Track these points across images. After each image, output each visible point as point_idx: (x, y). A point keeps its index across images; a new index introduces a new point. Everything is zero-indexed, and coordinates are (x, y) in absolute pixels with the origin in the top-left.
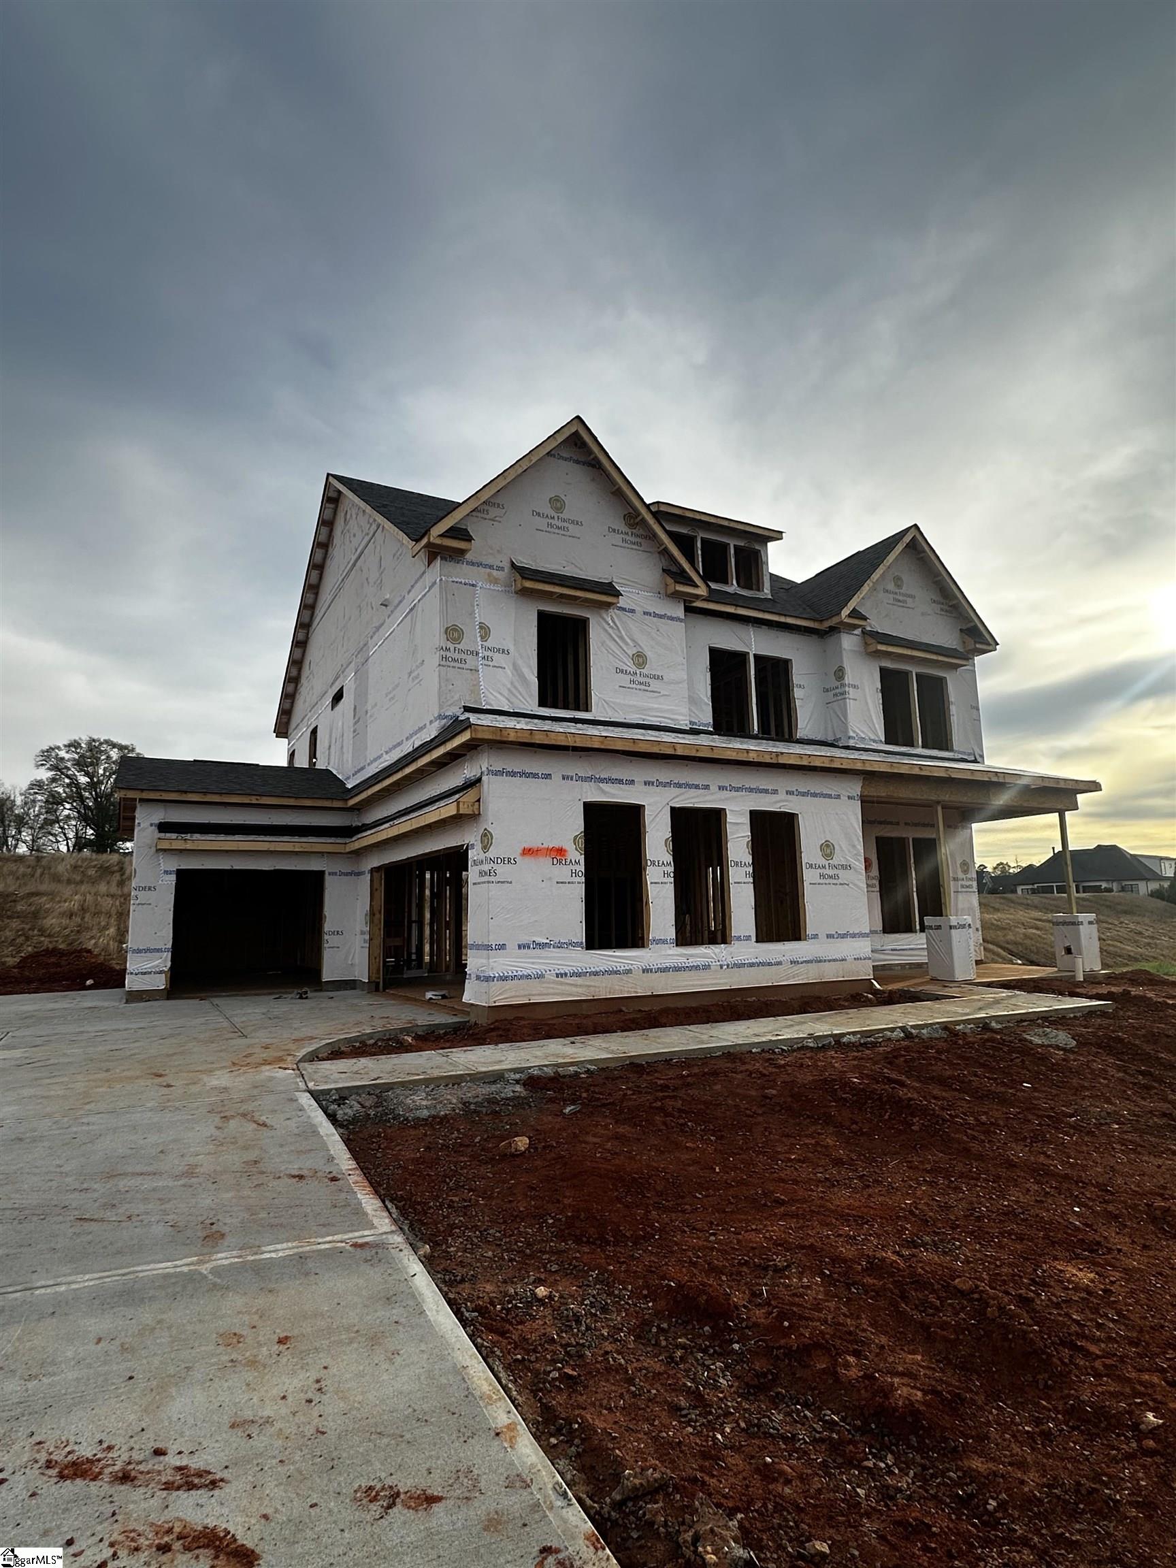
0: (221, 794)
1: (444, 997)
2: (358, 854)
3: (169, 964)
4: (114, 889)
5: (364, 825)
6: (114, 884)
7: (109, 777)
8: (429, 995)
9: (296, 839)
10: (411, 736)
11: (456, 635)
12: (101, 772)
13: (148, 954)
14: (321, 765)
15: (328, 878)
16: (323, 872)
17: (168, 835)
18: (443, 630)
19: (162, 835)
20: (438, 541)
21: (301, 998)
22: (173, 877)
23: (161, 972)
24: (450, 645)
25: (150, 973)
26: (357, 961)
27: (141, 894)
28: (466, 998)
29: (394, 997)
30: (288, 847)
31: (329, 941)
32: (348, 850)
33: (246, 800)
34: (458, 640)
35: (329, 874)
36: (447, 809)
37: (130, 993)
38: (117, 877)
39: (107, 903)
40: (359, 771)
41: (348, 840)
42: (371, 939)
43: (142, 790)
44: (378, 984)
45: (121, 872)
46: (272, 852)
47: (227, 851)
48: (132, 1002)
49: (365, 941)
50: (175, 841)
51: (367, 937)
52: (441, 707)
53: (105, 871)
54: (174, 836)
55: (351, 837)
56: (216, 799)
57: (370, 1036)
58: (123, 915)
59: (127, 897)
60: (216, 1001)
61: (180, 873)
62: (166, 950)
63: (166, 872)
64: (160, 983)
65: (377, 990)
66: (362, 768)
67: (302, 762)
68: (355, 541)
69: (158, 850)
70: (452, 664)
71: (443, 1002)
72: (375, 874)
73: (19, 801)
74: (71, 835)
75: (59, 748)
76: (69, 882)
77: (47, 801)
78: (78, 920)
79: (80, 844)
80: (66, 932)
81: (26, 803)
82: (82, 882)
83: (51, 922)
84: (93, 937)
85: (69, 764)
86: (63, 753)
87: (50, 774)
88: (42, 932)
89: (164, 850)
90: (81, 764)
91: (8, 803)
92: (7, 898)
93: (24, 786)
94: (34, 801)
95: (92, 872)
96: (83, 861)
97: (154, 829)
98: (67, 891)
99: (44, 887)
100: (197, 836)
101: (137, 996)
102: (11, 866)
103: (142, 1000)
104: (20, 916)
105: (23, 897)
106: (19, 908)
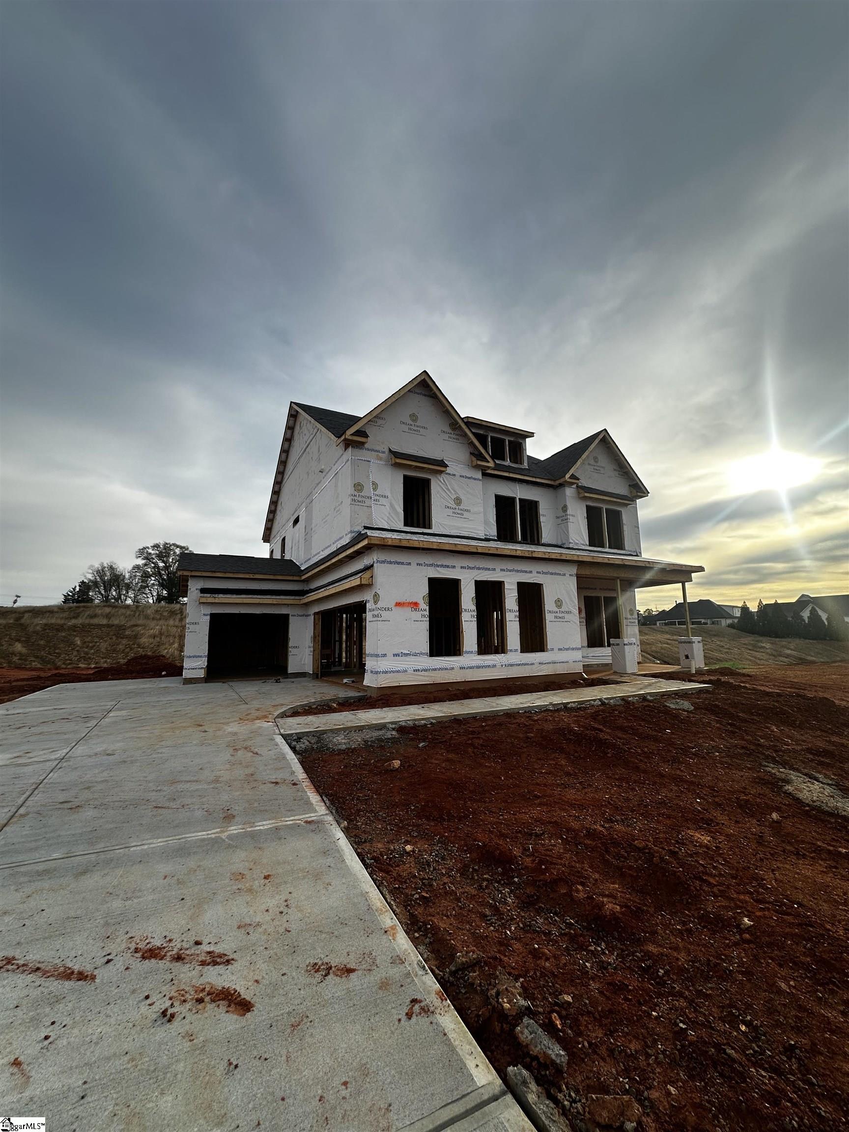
0: (234, 573)
1: (353, 682)
2: (307, 605)
3: (206, 664)
4: (177, 623)
5: (310, 589)
6: (177, 620)
7: (175, 563)
8: (345, 681)
9: (274, 597)
10: (336, 542)
11: (360, 488)
12: (171, 560)
13: (195, 659)
14: (287, 557)
15: (291, 618)
16: (288, 615)
17: (205, 595)
18: (353, 485)
19: (202, 595)
20: (350, 438)
21: (277, 682)
22: (208, 617)
23: (202, 668)
24: (356, 493)
25: (196, 669)
26: (306, 662)
27: (191, 627)
28: (366, 682)
29: (327, 682)
30: (270, 602)
31: (292, 652)
32: (301, 603)
33: (247, 576)
34: (361, 490)
35: (291, 615)
36: (355, 582)
37: (185, 679)
38: (179, 616)
39: (173, 630)
40: (308, 561)
41: (301, 598)
42: (314, 651)
43: (192, 571)
44: (318, 674)
45: (181, 614)
47: (236, 604)
48: (186, 684)
49: (311, 652)
50: (208, 597)
51: (312, 649)
52: (351, 526)
53: (172, 613)
54: (209, 595)
55: (303, 596)
56: (231, 575)
57: (314, 703)
58: (182, 637)
59: (184, 627)
60: (231, 684)
61: (213, 616)
62: (205, 656)
63: (204, 615)
64: (201, 674)
65: (317, 677)
66: (309, 559)
67: (277, 556)
68: (306, 438)
69: (200, 603)
70: (357, 503)
71: (352, 685)
72: (316, 615)
73: (127, 576)
74: (155, 594)
75: (148, 548)
76: (153, 619)
77: (142, 576)
78: (158, 639)
79: (160, 598)
80: (152, 646)
81: (131, 577)
82: (160, 619)
83: (144, 640)
84: (166, 649)
85: (154, 556)
86: (150, 551)
87: (144, 562)
88: (139, 646)
89: (203, 603)
90: (160, 556)
91: (121, 577)
92: (121, 628)
93: (130, 568)
94: (135, 576)
95: (165, 614)
96: (161, 608)
97: (198, 591)
98: (152, 624)
99: (140, 622)
100: (221, 595)
101: (189, 681)
102: (123, 611)
103: (191, 683)
104: (127, 637)
105: (129, 627)
106: (127, 633)
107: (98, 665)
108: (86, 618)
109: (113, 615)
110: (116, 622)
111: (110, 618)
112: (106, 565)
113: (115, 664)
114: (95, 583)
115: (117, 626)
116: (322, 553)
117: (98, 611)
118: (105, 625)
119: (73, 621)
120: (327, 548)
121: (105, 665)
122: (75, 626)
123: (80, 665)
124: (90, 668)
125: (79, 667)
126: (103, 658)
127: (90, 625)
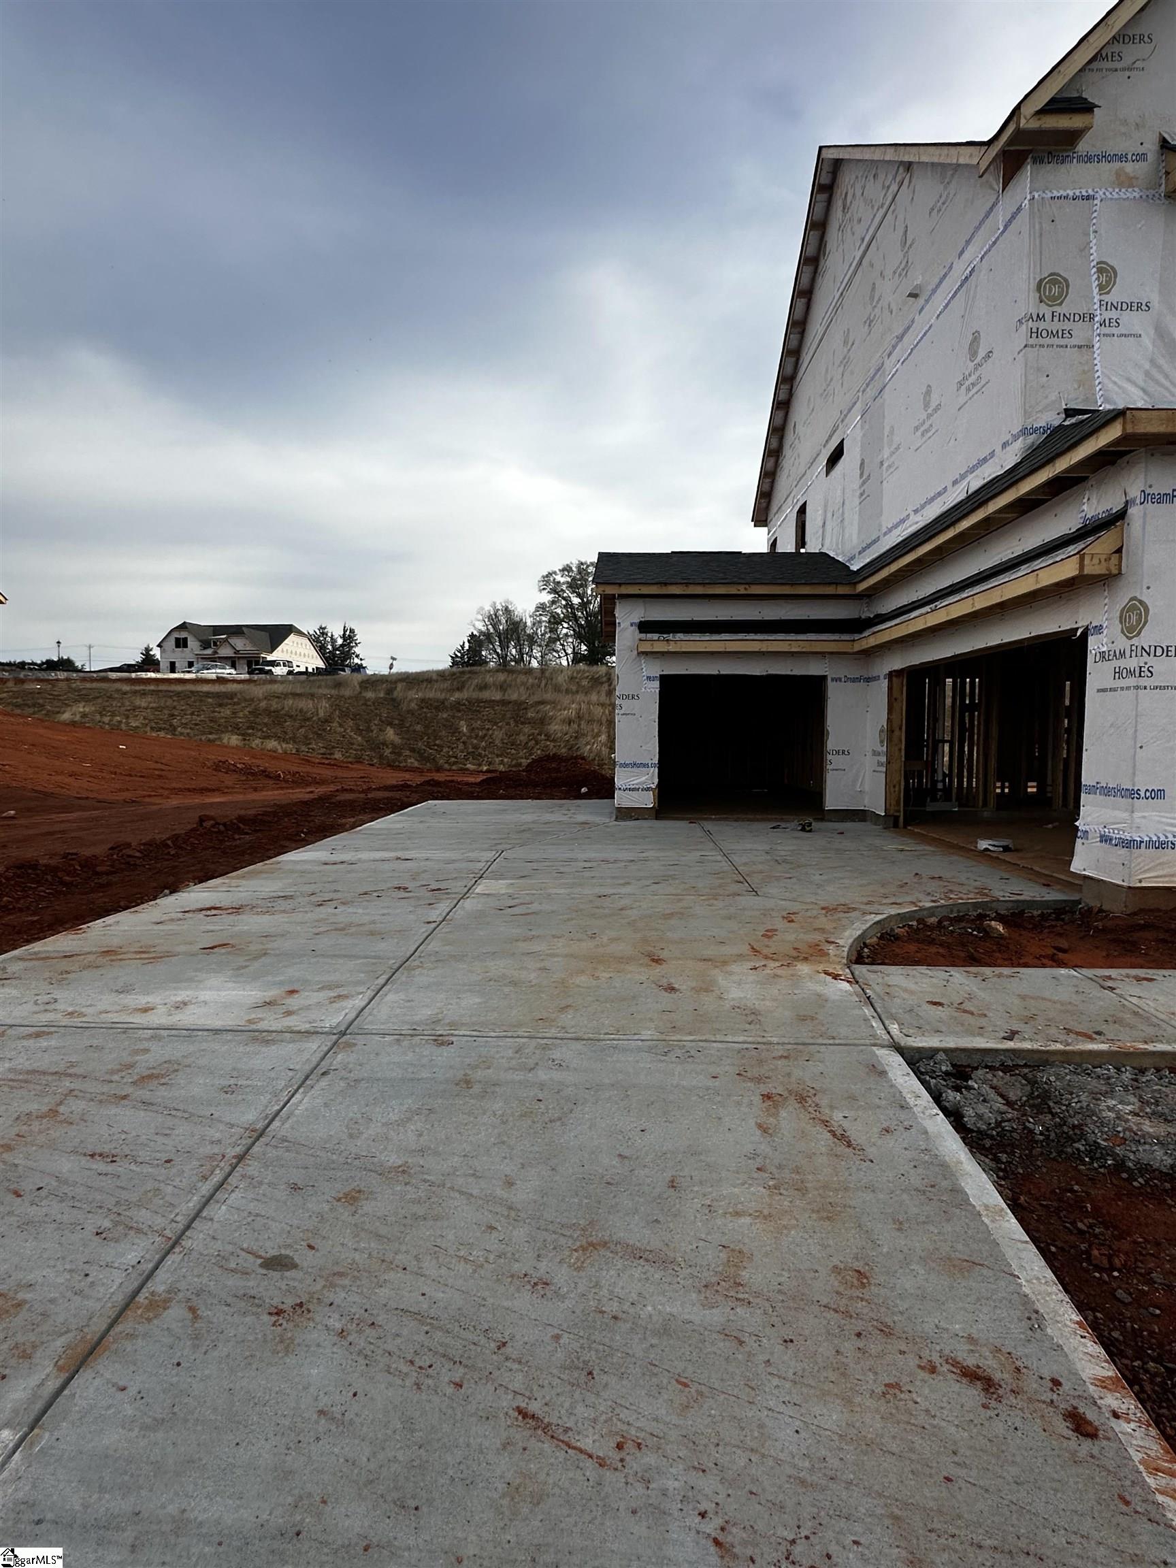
0: (704, 584)
1: (1006, 849)
2: (869, 654)
3: (656, 781)
4: (603, 698)
5: (877, 616)
6: (603, 694)
8: (983, 844)
9: (792, 637)
11: (1055, 290)
13: (635, 769)
15: (831, 686)
16: (824, 678)
17: (649, 636)
18: (1033, 285)
19: (643, 636)
21: (803, 830)
22: (657, 684)
23: (648, 789)
24: (1045, 310)
25: (638, 789)
26: (867, 788)
27: (625, 703)
28: (1077, 866)
29: (923, 839)
30: (784, 647)
31: (834, 762)
32: (856, 649)
33: (733, 590)
35: (832, 680)
36: (1063, 568)
37: (619, 809)
38: (606, 686)
39: (598, 711)
40: (869, 546)
41: (857, 636)
42: (888, 762)
43: (620, 584)
44: (896, 819)
45: (608, 681)
46: (763, 653)
47: (712, 653)
48: (623, 819)
49: (880, 764)
50: (657, 642)
51: (884, 759)
52: (1027, 414)
53: (596, 682)
54: (655, 636)
55: (861, 632)
56: (699, 590)
58: (611, 723)
59: (613, 706)
60: (708, 825)
61: (665, 680)
62: (653, 765)
63: (649, 678)
64: (648, 800)
65: (896, 825)
66: (875, 542)
69: (640, 654)
70: (1048, 341)
71: (1007, 857)
72: (894, 679)
73: (529, 624)
74: (570, 651)
75: (555, 573)
76: (567, 691)
77: (549, 622)
78: (576, 726)
79: (577, 658)
80: (567, 737)
81: (534, 624)
82: (577, 692)
83: (554, 727)
84: (588, 743)
85: (564, 587)
86: (559, 578)
87: (550, 597)
88: (548, 736)
89: (646, 653)
90: (573, 586)
91: (522, 625)
92: (520, 706)
93: (532, 609)
94: (540, 622)
95: (585, 683)
96: (578, 672)
97: (635, 629)
98: (566, 700)
99: (548, 696)
100: (680, 636)
101: (625, 814)
102: (522, 678)
103: (631, 818)
104: (529, 722)
105: (532, 706)
106: (529, 715)
107: (491, 768)
108: (474, 690)
109: (510, 686)
110: (514, 697)
111: (505, 690)
112: (500, 607)
113: (515, 766)
114: (488, 635)
115: (515, 702)
116: (913, 518)
117: (489, 679)
118: (498, 702)
119: (457, 695)
120: (933, 499)
121: (501, 768)
122: (458, 703)
123: (469, 766)
124: (482, 771)
125: (467, 769)
126: (498, 756)
127: (479, 701)
